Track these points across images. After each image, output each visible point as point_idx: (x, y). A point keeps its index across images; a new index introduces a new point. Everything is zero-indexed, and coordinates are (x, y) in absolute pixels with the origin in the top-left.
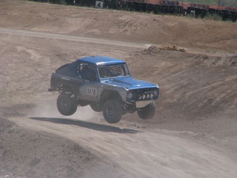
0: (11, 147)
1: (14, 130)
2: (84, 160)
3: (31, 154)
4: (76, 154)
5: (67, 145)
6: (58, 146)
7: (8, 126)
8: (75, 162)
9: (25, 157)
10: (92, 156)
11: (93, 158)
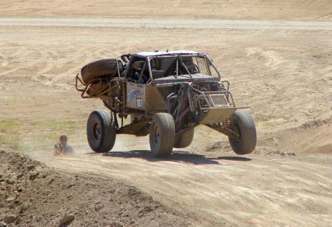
0: (31, 201)
1: (38, 174)
2: (141, 212)
3: (61, 210)
4: (131, 204)
5: (118, 190)
6: (104, 193)
7: (30, 168)
8: (127, 216)
9: (51, 216)
10: (155, 205)
11: (156, 207)
